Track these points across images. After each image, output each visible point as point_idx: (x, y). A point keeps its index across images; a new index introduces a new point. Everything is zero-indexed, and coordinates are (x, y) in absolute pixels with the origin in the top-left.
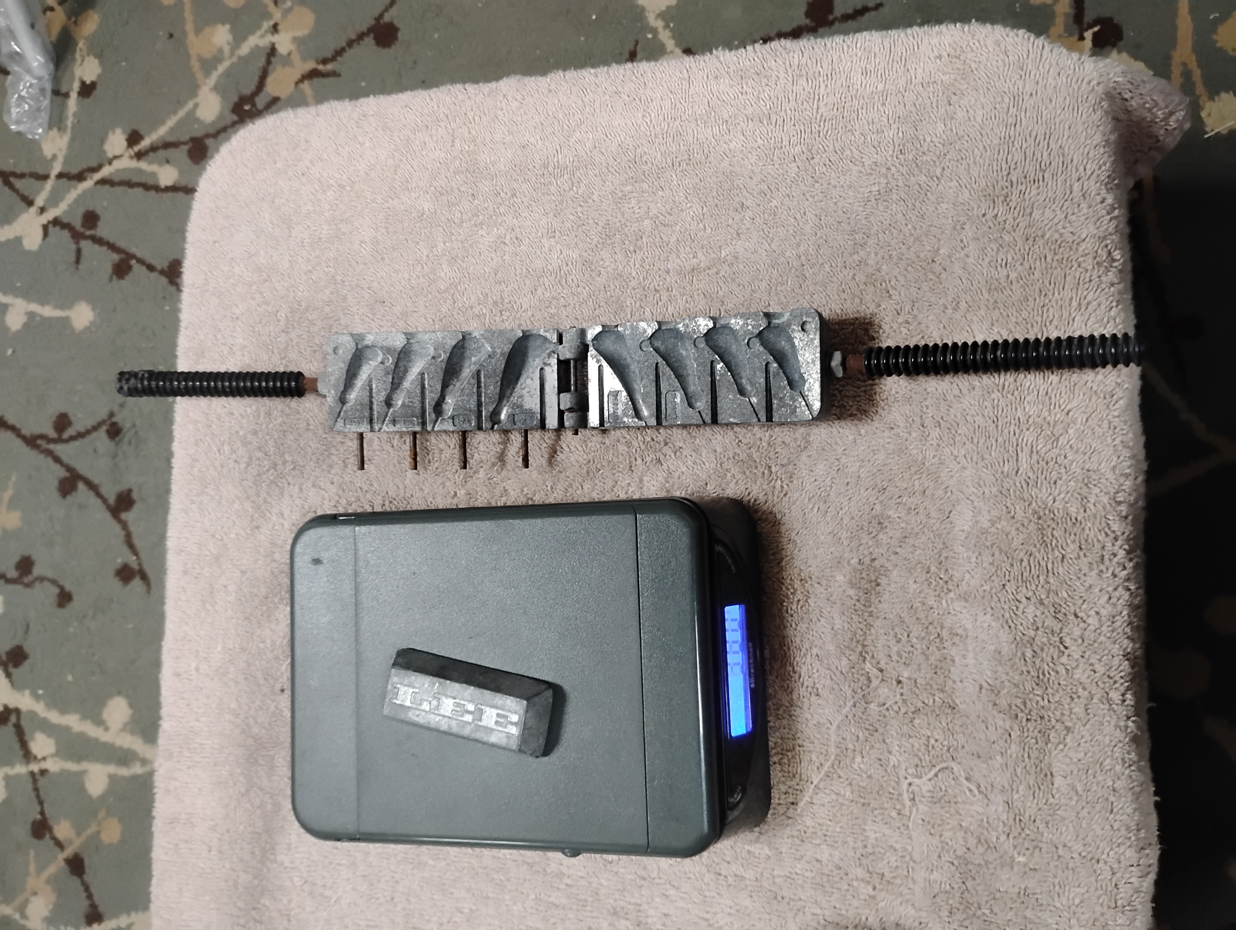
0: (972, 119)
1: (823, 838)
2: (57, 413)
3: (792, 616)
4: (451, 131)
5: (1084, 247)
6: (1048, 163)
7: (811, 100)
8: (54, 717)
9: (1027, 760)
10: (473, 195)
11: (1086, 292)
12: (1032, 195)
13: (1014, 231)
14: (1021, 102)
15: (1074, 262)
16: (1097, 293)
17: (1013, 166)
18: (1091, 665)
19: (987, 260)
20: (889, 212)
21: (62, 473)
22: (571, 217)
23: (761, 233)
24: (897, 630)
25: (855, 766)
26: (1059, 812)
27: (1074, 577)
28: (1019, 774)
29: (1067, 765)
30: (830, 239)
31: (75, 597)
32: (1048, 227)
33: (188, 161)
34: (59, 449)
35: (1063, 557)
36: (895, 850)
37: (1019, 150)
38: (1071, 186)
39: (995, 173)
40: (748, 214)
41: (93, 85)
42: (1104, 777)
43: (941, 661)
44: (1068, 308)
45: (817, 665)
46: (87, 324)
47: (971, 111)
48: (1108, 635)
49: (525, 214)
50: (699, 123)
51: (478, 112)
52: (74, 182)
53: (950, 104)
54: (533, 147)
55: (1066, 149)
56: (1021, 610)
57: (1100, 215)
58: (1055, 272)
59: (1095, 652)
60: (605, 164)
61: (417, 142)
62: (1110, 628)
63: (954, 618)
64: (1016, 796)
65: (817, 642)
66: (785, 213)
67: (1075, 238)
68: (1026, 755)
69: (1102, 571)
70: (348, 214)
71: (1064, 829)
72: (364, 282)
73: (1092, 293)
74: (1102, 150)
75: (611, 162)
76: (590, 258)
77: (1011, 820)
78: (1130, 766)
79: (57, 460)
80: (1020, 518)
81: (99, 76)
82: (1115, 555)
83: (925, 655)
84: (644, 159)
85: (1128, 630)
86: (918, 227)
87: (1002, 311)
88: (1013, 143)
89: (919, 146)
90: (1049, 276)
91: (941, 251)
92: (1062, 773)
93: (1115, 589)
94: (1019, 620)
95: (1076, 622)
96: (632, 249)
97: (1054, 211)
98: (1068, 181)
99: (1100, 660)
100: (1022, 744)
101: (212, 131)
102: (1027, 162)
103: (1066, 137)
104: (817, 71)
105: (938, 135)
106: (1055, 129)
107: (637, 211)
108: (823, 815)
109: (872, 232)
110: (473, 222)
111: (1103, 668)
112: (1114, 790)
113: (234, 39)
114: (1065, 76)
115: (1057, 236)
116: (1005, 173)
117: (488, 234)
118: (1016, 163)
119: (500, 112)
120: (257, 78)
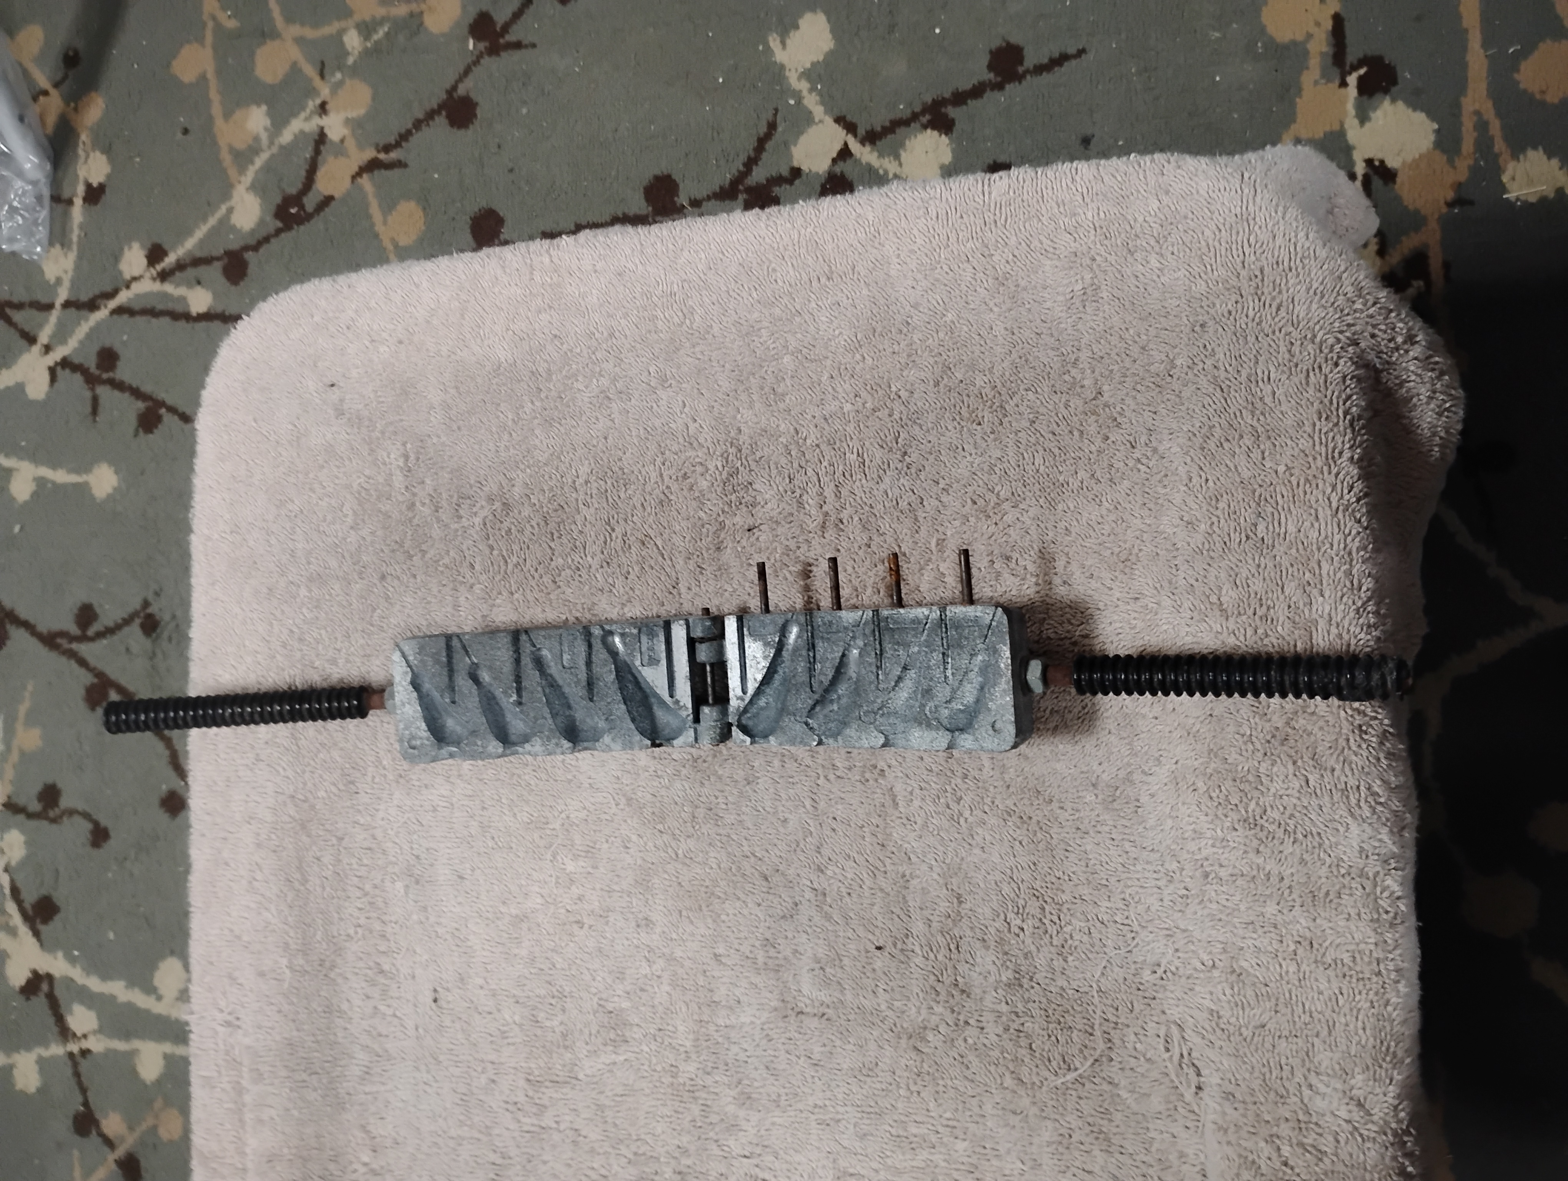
2: (79, 604)
8: (95, 984)
21: (88, 679)
31: (112, 834)
33: (223, 280)
34: (83, 649)
41: (102, 188)
46: (110, 490)
52: (84, 313)
79: (83, 663)
81: (109, 177)
101: (252, 242)
113: (273, 124)
120: (303, 173)
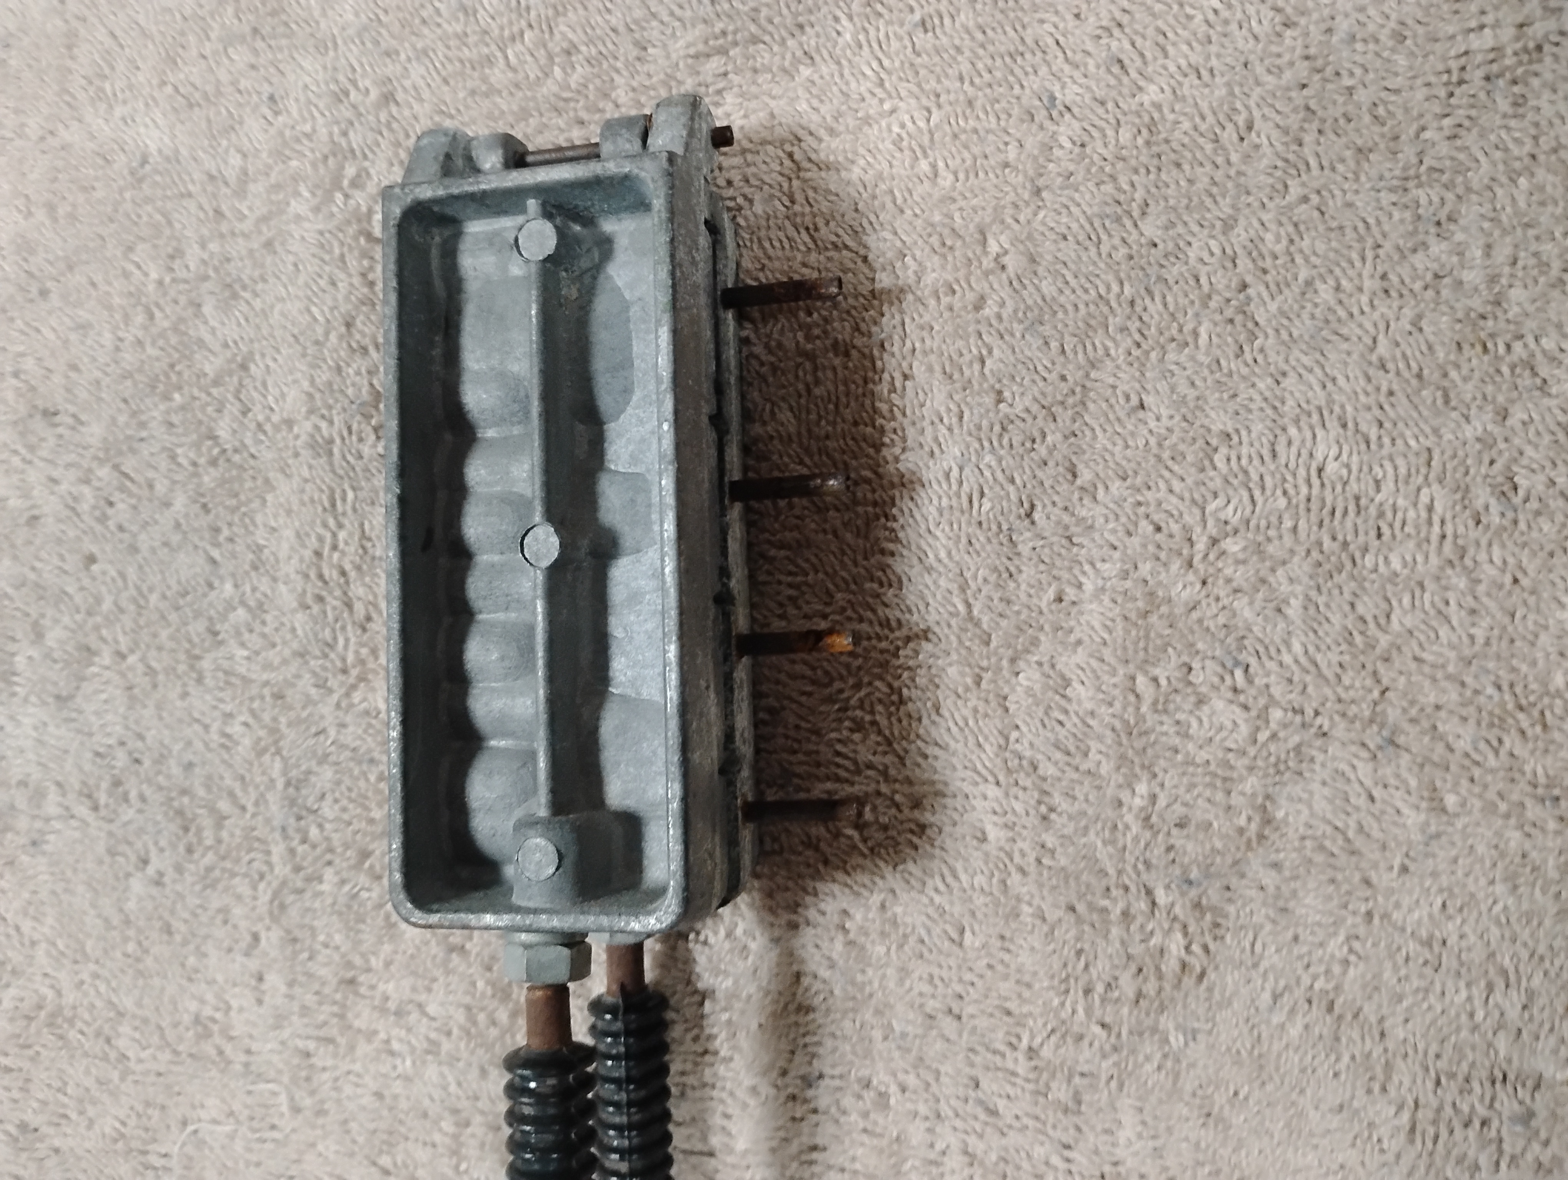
10: (272, 99)
20: (1532, 116)
30: (1332, 205)
66: (1186, 124)
109: (1474, 179)
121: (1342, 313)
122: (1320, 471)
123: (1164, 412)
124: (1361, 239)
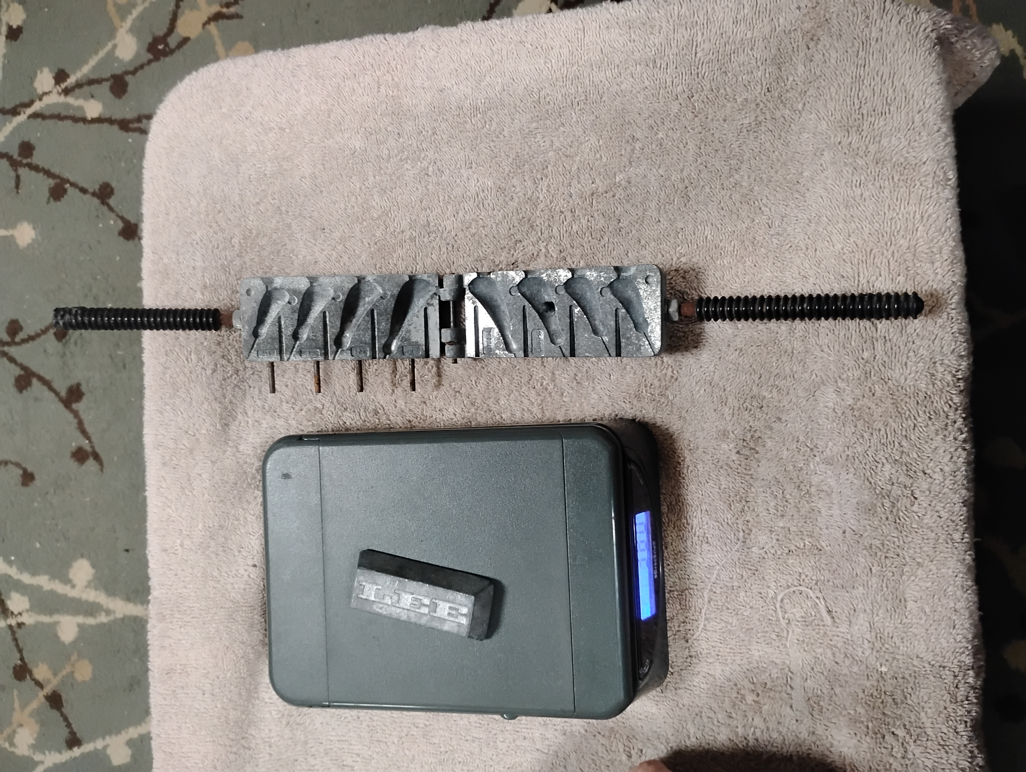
0: (827, 61)
1: (716, 657)
2: (9, 320)
3: (684, 479)
4: (376, 79)
5: (925, 169)
6: (893, 98)
7: (690, 47)
8: (26, 578)
9: (885, 589)
10: (399, 134)
11: (927, 206)
12: (880, 125)
13: (866, 156)
14: (868, 46)
15: (917, 182)
16: (936, 208)
17: (863, 102)
18: (937, 512)
19: (844, 181)
20: (759, 141)
21: (18, 371)
22: (485, 150)
23: (650, 161)
24: (773, 488)
25: (741, 599)
26: (911, 630)
27: (923, 442)
28: (879, 601)
29: (918, 592)
30: (709, 165)
31: (37, 477)
32: (894, 152)
33: (111, 96)
34: (13, 351)
35: (915, 425)
36: (776, 664)
37: (868, 87)
38: (913, 117)
39: (849, 107)
40: (638, 145)
41: (19, 30)
42: (948, 601)
43: (810, 512)
44: (913, 220)
45: (706, 519)
46: (30, 241)
47: (827, 55)
48: (951, 487)
49: (445, 149)
50: (594, 67)
51: (400, 62)
52: (9, 117)
53: (809, 49)
54: (449, 91)
55: (908, 87)
56: (879, 469)
57: (937, 141)
58: (902, 190)
59: (940, 501)
60: (513, 105)
61: (347, 89)
62: (953, 482)
63: (820, 477)
64: (876, 619)
65: (706, 500)
66: (670, 143)
67: (917, 161)
68: (884, 585)
69: (945, 436)
70: (289, 153)
71: (916, 643)
72: (305, 212)
73: (932, 207)
74: (937, 87)
75: (518, 103)
76: (504, 185)
77: (874, 637)
78: (967, 590)
79: (12, 360)
80: (879, 395)
81: (24, 21)
82: (955, 422)
83: (797, 508)
84: (548, 100)
85: (965, 482)
86: (784, 153)
87: (857, 224)
88: (863, 81)
89: (783, 85)
90: (896, 193)
91: (805, 174)
92: (913, 598)
93: (956, 450)
94: (878, 477)
95: (924, 478)
96: (539, 176)
97: (899, 138)
98: (910, 113)
99: (944, 507)
100: (882, 577)
101: (131, 69)
102: (875, 97)
103: (907, 76)
104: (694, 20)
105: (799, 75)
106: (898, 69)
107: (542, 145)
108: (715, 640)
109: (745, 157)
110: (399, 158)
111: (947, 514)
112: (955, 611)
114: (905, 24)
115: (902, 160)
116: (857, 107)
117: (413, 168)
118: (866, 99)
119: (419, 61)
120: (167, 22)
121: (712, 194)
122: (706, 238)
123: (665, 223)
124: (716, 174)
